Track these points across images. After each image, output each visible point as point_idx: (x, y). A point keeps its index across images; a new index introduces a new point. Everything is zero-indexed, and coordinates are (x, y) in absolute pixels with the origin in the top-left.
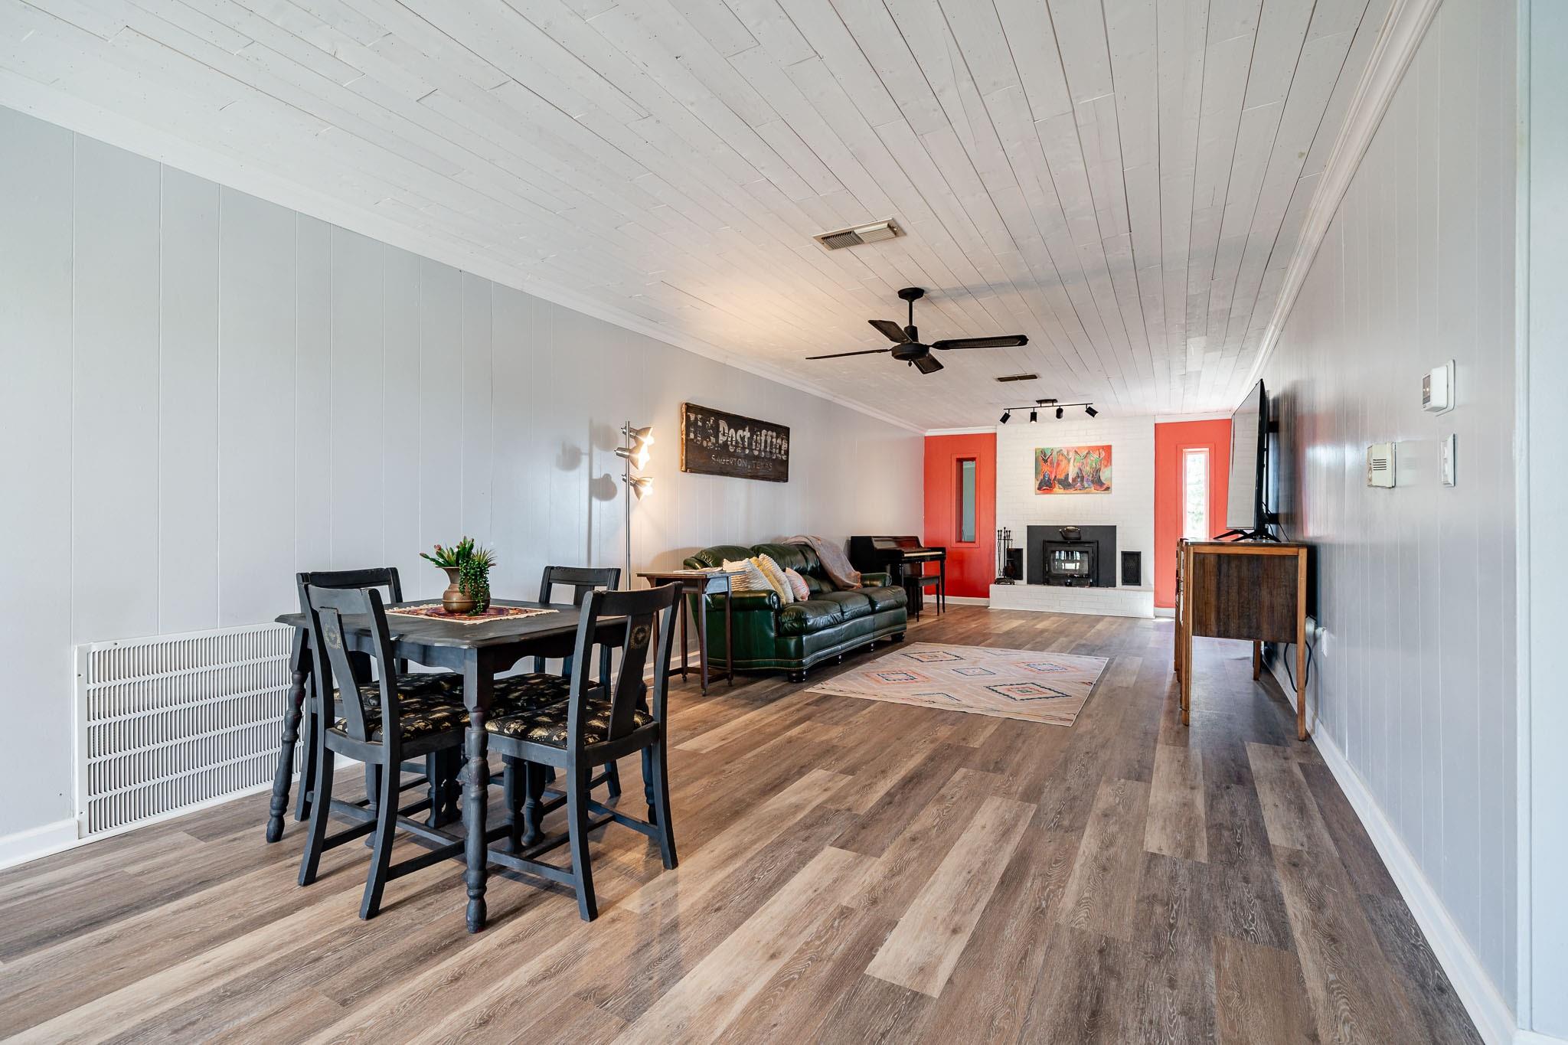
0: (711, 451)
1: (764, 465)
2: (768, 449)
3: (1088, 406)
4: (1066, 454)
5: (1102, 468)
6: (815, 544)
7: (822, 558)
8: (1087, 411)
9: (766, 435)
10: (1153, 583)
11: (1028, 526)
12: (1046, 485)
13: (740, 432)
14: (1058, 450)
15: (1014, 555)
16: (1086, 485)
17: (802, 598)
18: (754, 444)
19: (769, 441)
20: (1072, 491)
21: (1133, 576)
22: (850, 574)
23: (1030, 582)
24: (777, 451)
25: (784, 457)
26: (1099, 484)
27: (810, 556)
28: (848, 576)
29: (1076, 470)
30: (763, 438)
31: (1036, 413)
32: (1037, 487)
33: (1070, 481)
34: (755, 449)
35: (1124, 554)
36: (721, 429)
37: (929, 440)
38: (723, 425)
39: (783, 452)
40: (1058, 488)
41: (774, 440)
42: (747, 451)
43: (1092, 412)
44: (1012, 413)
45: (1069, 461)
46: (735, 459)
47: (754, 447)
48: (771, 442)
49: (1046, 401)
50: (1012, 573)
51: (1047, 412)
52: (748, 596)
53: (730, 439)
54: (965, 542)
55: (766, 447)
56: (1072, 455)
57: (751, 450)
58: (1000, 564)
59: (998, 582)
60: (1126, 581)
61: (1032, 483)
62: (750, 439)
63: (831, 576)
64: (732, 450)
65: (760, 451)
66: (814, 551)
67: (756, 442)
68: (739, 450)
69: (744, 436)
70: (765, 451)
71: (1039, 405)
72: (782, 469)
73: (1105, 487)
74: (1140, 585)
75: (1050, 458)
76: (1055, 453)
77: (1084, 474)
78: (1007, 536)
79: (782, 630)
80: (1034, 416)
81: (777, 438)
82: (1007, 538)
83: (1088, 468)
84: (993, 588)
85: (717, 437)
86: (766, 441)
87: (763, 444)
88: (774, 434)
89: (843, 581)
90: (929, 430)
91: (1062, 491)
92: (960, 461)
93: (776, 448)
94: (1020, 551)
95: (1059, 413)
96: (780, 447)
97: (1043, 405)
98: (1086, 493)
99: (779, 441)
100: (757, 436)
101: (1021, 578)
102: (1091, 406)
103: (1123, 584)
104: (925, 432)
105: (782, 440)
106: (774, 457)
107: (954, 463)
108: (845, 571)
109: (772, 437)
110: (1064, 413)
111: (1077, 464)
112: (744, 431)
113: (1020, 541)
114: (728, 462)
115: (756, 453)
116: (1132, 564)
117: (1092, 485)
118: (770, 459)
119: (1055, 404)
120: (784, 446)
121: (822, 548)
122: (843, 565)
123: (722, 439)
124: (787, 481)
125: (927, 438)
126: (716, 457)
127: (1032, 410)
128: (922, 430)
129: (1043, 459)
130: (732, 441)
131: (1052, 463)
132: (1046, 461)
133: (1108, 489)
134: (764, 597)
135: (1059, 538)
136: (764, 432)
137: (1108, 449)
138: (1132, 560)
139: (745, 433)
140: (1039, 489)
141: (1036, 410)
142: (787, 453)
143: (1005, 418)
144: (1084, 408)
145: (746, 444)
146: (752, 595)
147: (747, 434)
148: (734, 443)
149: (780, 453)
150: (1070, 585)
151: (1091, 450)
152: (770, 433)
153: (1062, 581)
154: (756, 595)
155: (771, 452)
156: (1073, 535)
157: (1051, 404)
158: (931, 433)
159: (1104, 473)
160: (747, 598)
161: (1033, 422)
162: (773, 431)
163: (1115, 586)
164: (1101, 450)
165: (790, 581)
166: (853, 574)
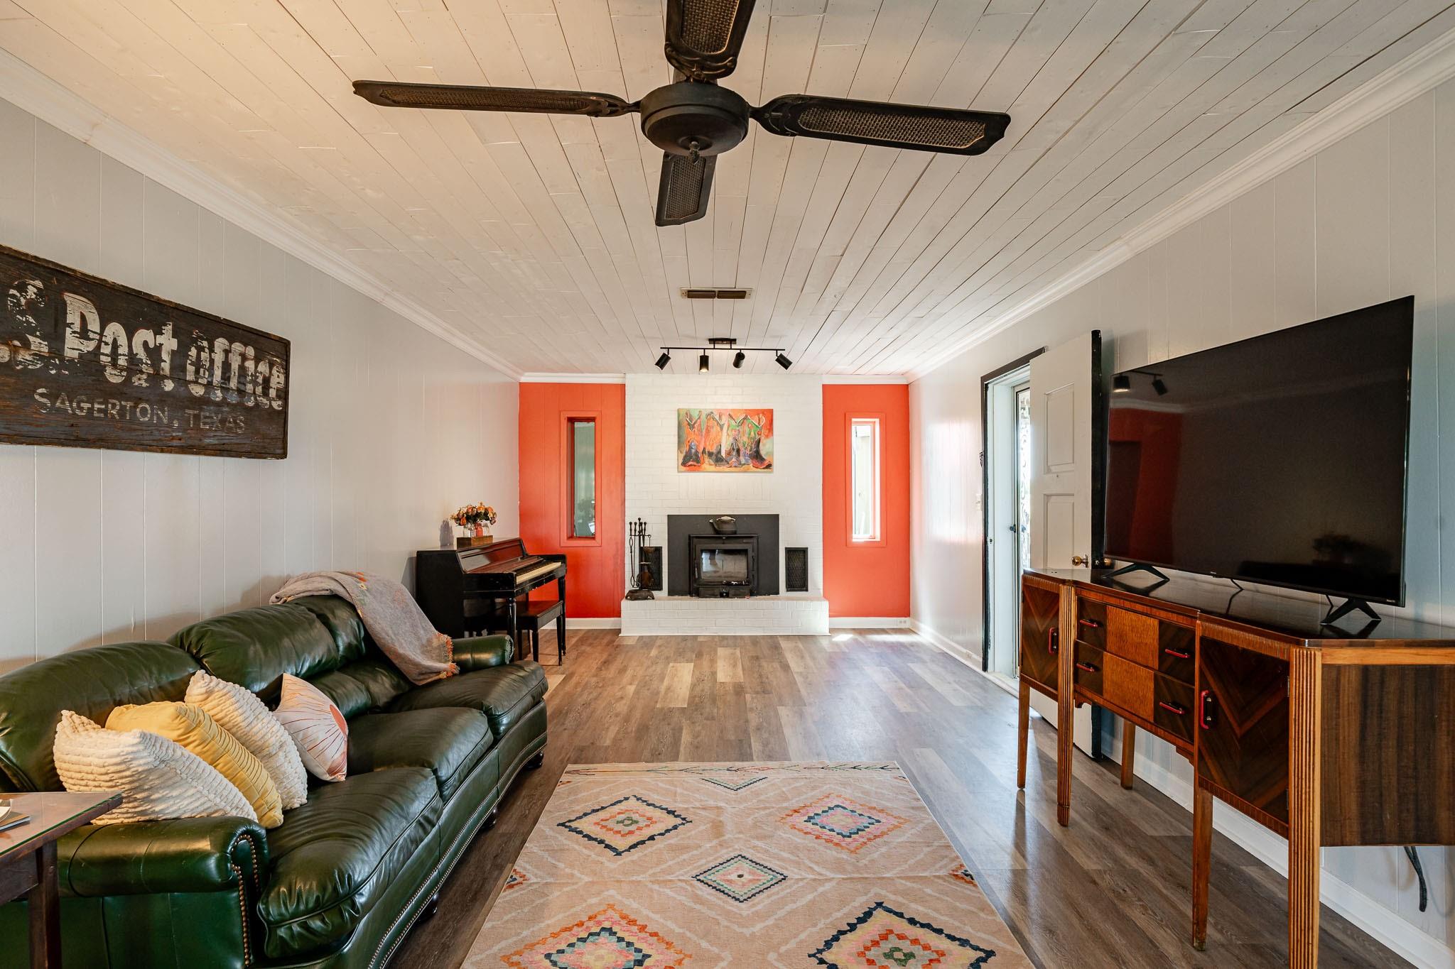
0: (37, 378)
1: (223, 421)
2: (233, 384)
3: (779, 353)
4: (717, 418)
5: (763, 438)
6: (353, 591)
7: (369, 620)
8: (777, 360)
9: (227, 352)
10: (821, 587)
11: (669, 516)
12: (691, 460)
13: (144, 335)
14: (708, 412)
15: (649, 557)
16: (743, 461)
17: (332, 771)
18: (190, 369)
19: (235, 366)
20: (725, 468)
21: (798, 582)
22: (429, 641)
23: (672, 592)
24: (259, 390)
25: (276, 405)
26: (759, 459)
27: (342, 617)
28: (426, 649)
29: (731, 440)
30: (219, 357)
31: (707, 357)
32: (681, 461)
33: (723, 454)
34: (196, 382)
35: (789, 551)
36: (73, 318)
37: (526, 390)
38: (77, 307)
39: (273, 393)
40: (707, 463)
41: (250, 364)
42: (169, 386)
43: (784, 362)
44: (672, 354)
45: (722, 429)
46: (129, 405)
47: (190, 377)
48: (242, 368)
49: (722, 340)
50: (648, 583)
51: (721, 356)
52: (141, 849)
53: (106, 350)
54: (580, 538)
55: (226, 377)
56: (725, 420)
57: (181, 380)
58: (631, 568)
59: (633, 596)
60: (791, 587)
61: (671, 454)
62: (179, 356)
63: (391, 657)
64: (114, 377)
65: (209, 385)
66: (352, 607)
67: (198, 365)
68: (140, 381)
69: (159, 348)
70: (225, 389)
71: (712, 346)
72: (273, 430)
73: (766, 463)
74: (807, 590)
75: (698, 423)
76: (703, 417)
77: (740, 445)
78: (641, 529)
79: (270, 950)
80: (704, 362)
81: (257, 360)
82: (642, 534)
83: (745, 439)
84: (626, 605)
85: (55, 336)
86: (226, 366)
87: (218, 373)
88: (250, 351)
89: (417, 665)
90: (527, 374)
91: (713, 468)
92: (572, 420)
93: (255, 383)
94: (658, 550)
95: (740, 358)
96: (267, 381)
97: (717, 346)
98: (745, 472)
99: (263, 367)
100: (200, 349)
101: (660, 588)
102: (784, 354)
103: (787, 591)
104: (522, 375)
105: (271, 365)
106: (251, 404)
107: (564, 424)
108: (419, 639)
109: (244, 357)
110: (744, 363)
111: (732, 433)
112: (158, 332)
113: (658, 537)
114: (105, 411)
115: (198, 391)
116: (797, 564)
117: (750, 461)
118: (240, 406)
119: (733, 347)
120: (277, 380)
121: (368, 599)
122: (413, 626)
123: (73, 346)
124: (283, 455)
125: (524, 387)
126: (53, 396)
127: (701, 353)
128: (518, 373)
129: (689, 424)
130: (114, 354)
131: (700, 431)
132: (692, 426)
133: (769, 466)
134: (205, 855)
135: (710, 532)
136: (220, 343)
137: (769, 414)
138: (798, 556)
139: (160, 339)
140: (684, 464)
141: (708, 353)
142: (284, 394)
143: (663, 362)
144: (773, 355)
145: (166, 366)
146: (157, 847)
147: (168, 342)
148: (122, 361)
149: (265, 393)
150: (727, 596)
151: (750, 413)
152: (237, 347)
153: (717, 591)
154: (174, 846)
155: (241, 392)
156: (727, 528)
157: (728, 346)
158: (528, 378)
159: (764, 445)
160: (138, 860)
161: (704, 370)
162: (246, 345)
163: (777, 593)
164: (761, 415)
165: (294, 735)
166: (435, 643)
